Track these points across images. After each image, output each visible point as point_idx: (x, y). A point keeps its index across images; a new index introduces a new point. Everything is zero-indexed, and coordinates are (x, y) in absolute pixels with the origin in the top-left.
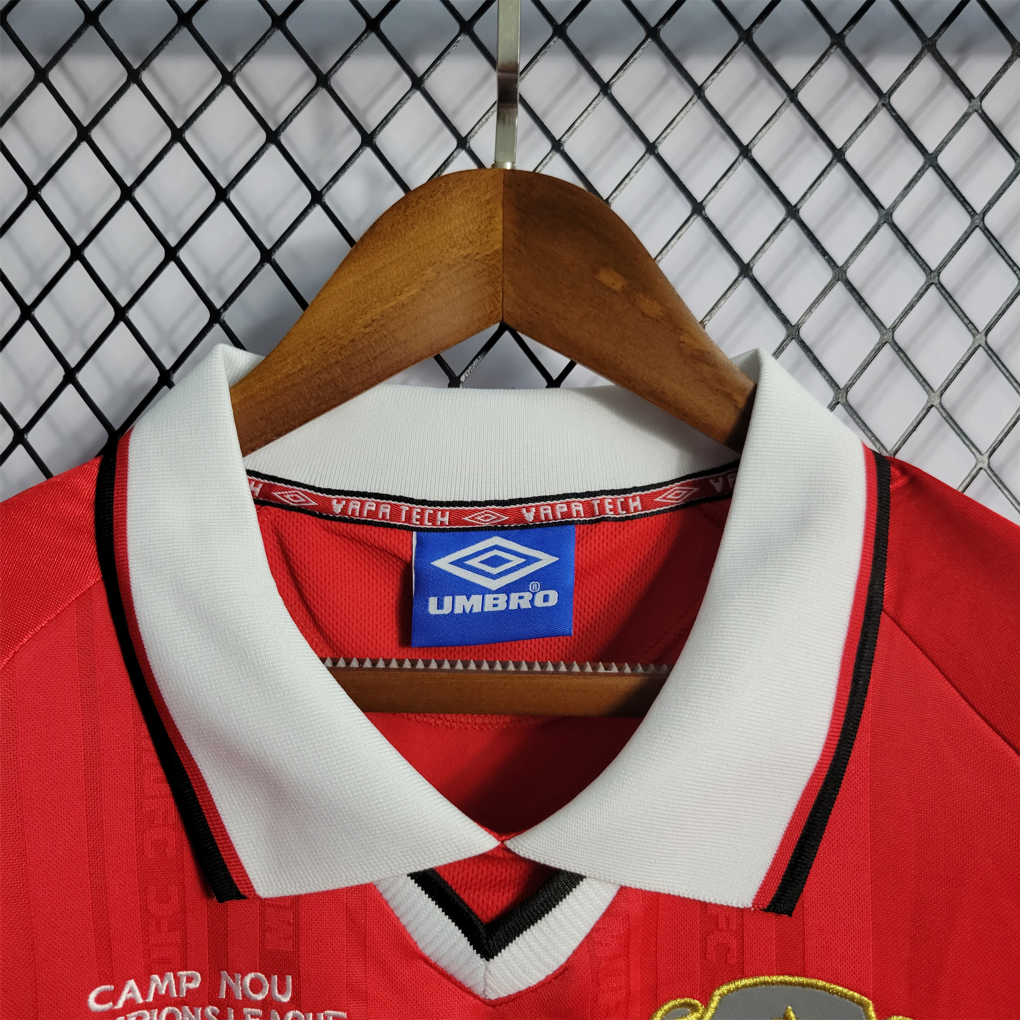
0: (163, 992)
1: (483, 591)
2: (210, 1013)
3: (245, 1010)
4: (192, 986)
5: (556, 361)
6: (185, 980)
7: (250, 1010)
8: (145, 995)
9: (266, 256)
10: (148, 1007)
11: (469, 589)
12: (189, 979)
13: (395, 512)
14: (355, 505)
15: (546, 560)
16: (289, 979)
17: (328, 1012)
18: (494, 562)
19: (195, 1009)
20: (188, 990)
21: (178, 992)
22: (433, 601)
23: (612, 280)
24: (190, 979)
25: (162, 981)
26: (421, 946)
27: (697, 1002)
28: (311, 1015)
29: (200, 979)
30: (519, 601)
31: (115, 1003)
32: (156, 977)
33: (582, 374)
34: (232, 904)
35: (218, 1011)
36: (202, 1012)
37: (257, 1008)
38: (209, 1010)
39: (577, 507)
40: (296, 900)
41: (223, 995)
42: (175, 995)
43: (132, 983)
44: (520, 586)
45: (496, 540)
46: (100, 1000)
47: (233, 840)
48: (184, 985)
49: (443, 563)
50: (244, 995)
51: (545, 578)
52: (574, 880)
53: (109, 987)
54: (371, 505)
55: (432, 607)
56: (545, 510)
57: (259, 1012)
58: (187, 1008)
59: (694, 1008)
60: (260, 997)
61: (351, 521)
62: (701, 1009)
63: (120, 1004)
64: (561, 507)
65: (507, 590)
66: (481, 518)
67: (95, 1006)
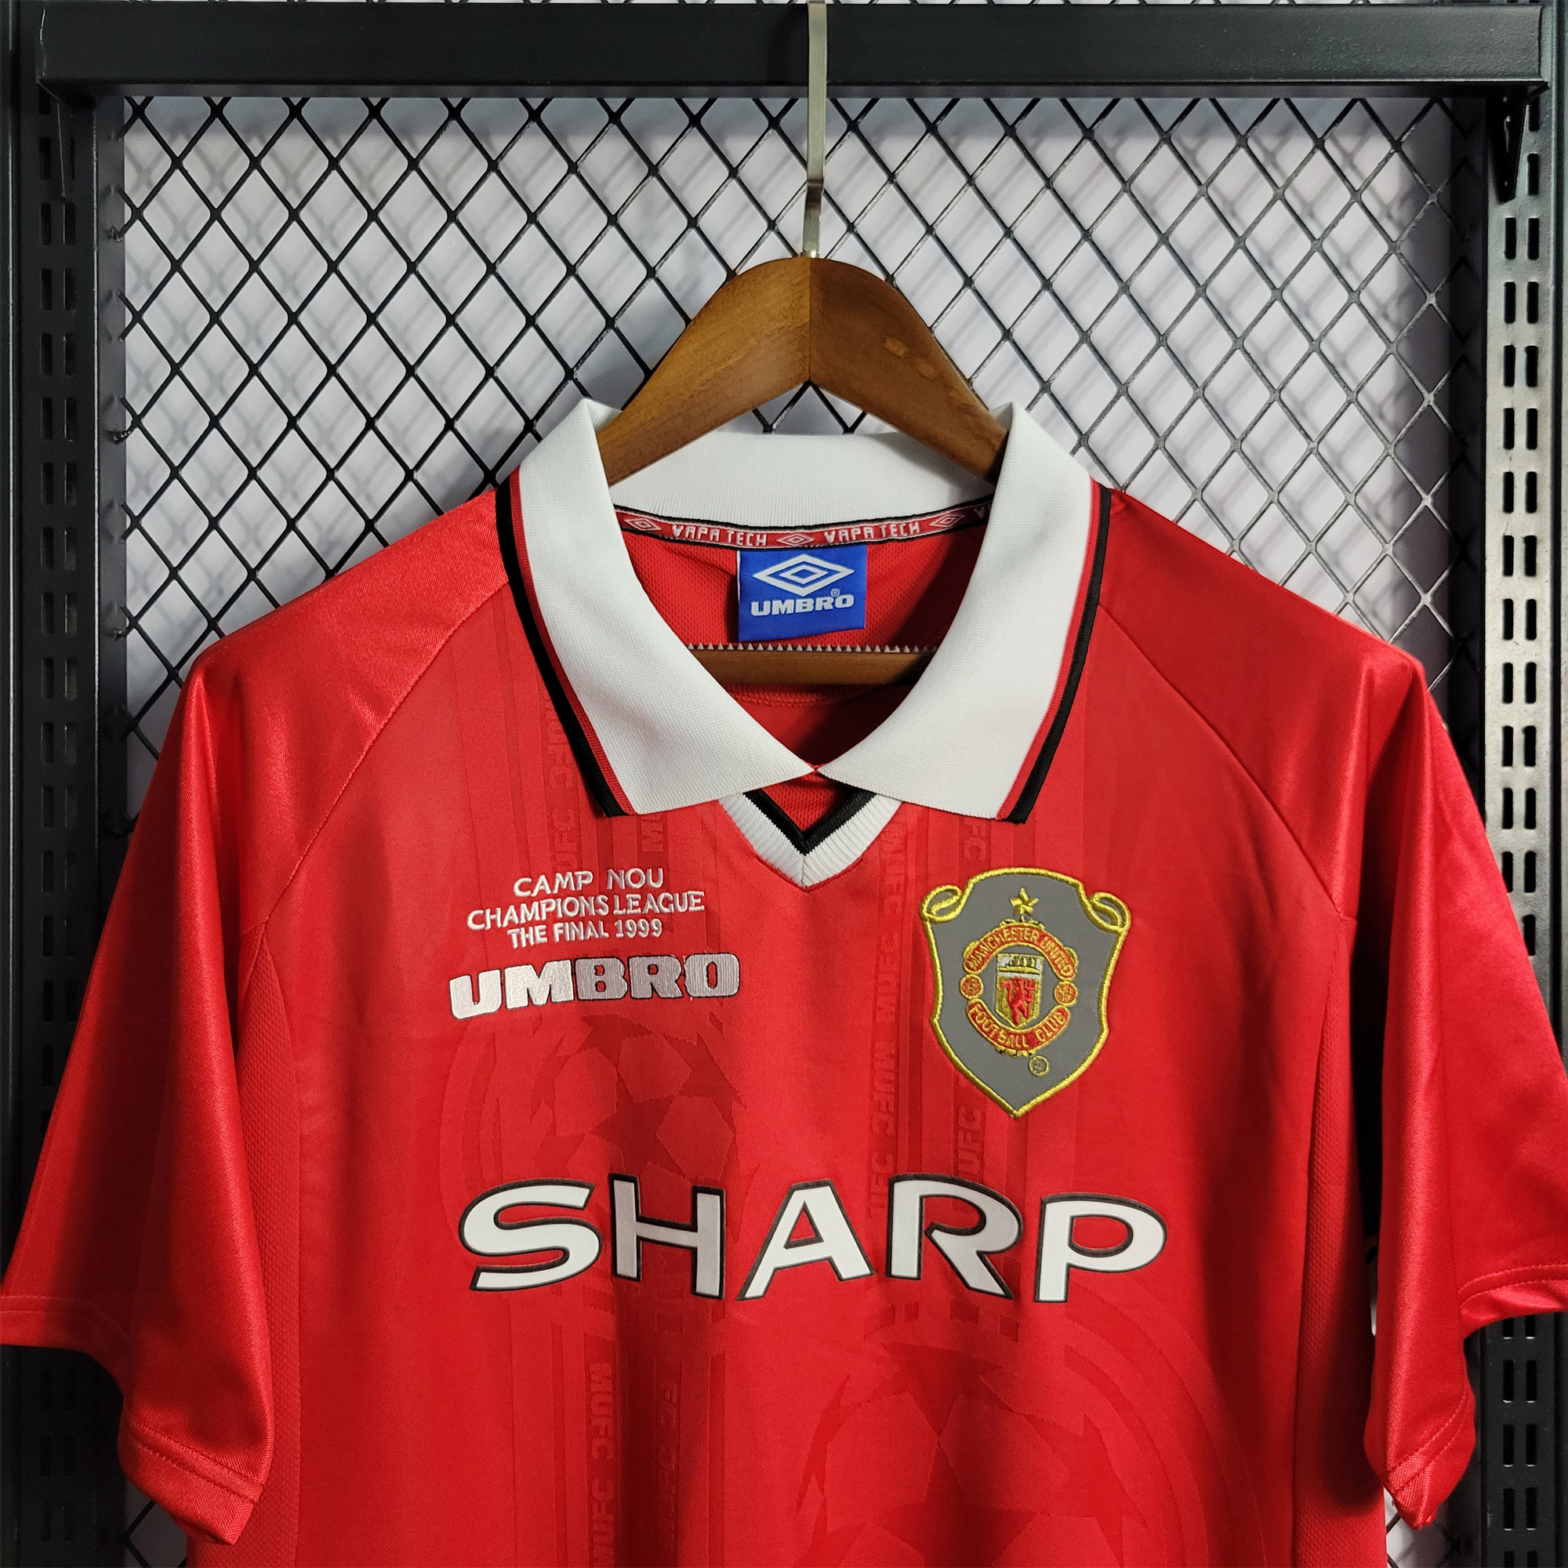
0: (565, 887)
1: (795, 597)
2: (600, 901)
3: (628, 896)
4: (586, 882)
5: (850, 411)
6: (580, 877)
7: (631, 895)
8: (552, 888)
9: (610, 322)
10: (555, 897)
11: (784, 595)
12: (586, 877)
13: (723, 535)
14: (691, 529)
15: (844, 572)
16: (661, 871)
17: (690, 892)
18: (803, 574)
19: (589, 898)
20: (583, 885)
21: (576, 887)
22: (755, 605)
23: (896, 347)
24: (584, 877)
25: (564, 879)
26: (755, 848)
27: (955, 888)
28: (678, 895)
29: (592, 877)
30: (821, 604)
31: (532, 892)
32: (559, 875)
33: (871, 422)
34: (617, 822)
35: (607, 899)
36: (594, 900)
37: (636, 894)
38: (600, 898)
39: (869, 530)
40: (664, 814)
41: (610, 887)
42: (574, 889)
43: (543, 878)
44: (824, 592)
45: (804, 557)
46: (522, 888)
47: (616, 774)
48: (580, 882)
49: (762, 576)
50: (626, 886)
51: (843, 586)
52: (868, 795)
53: (529, 880)
54: (704, 529)
55: (755, 610)
56: (843, 533)
57: (638, 896)
58: (582, 897)
59: (954, 893)
60: (638, 886)
61: (687, 542)
62: (959, 891)
63: (535, 893)
64: (856, 531)
65: (813, 596)
66: (792, 540)
67: (518, 892)
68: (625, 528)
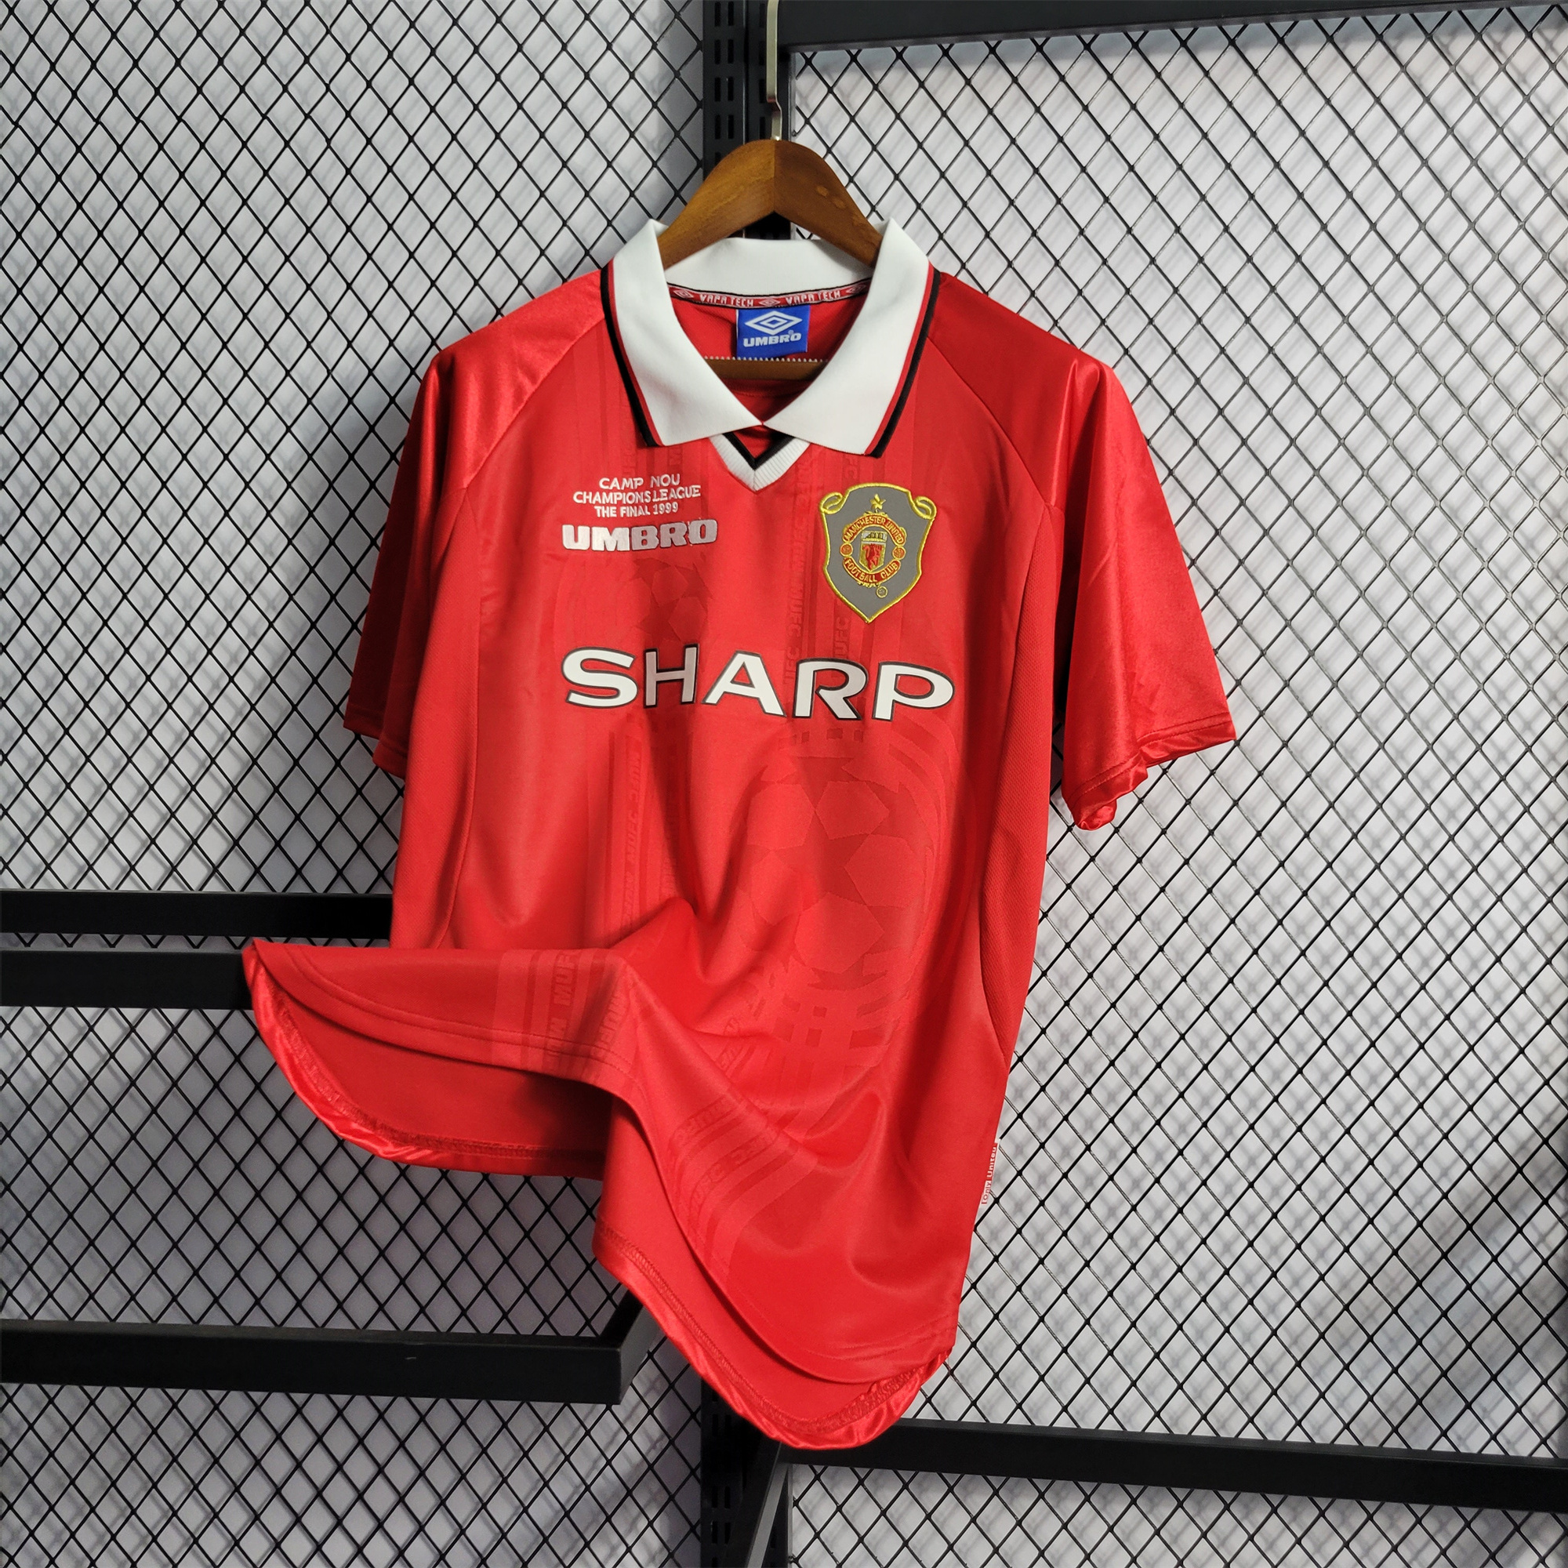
0: (627, 486)
1: (768, 335)
2: (647, 494)
3: (661, 491)
4: (639, 483)
5: (806, 233)
6: (637, 481)
7: (663, 490)
8: (620, 486)
10: (622, 491)
11: (761, 334)
12: (639, 481)
13: (729, 300)
14: (711, 297)
15: (796, 320)
16: (678, 476)
17: (692, 486)
18: (774, 322)
19: (641, 493)
20: (638, 486)
22: (746, 341)
23: (822, 191)
25: (627, 481)
26: (729, 467)
27: (840, 494)
28: (686, 488)
29: (642, 481)
30: (784, 339)
31: (609, 487)
32: (624, 479)
33: (815, 237)
34: (657, 450)
35: (650, 493)
36: (643, 494)
38: (646, 492)
39: (811, 296)
40: (681, 445)
41: (652, 486)
42: (632, 487)
43: (615, 480)
44: (785, 332)
45: (775, 313)
46: (605, 483)
47: (655, 426)
48: (636, 484)
49: (750, 324)
50: (660, 485)
51: (795, 328)
52: (790, 438)
53: (608, 480)
54: (718, 297)
55: (746, 343)
56: (797, 298)
57: (666, 490)
58: (637, 492)
60: (666, 485)
61: (709, 305)
62: (842, 496)
63: (611, 488)
64: (804, 296)
65: (779, 334)
66: (767, 303)
67: (602, 486)
68: (673, 296)
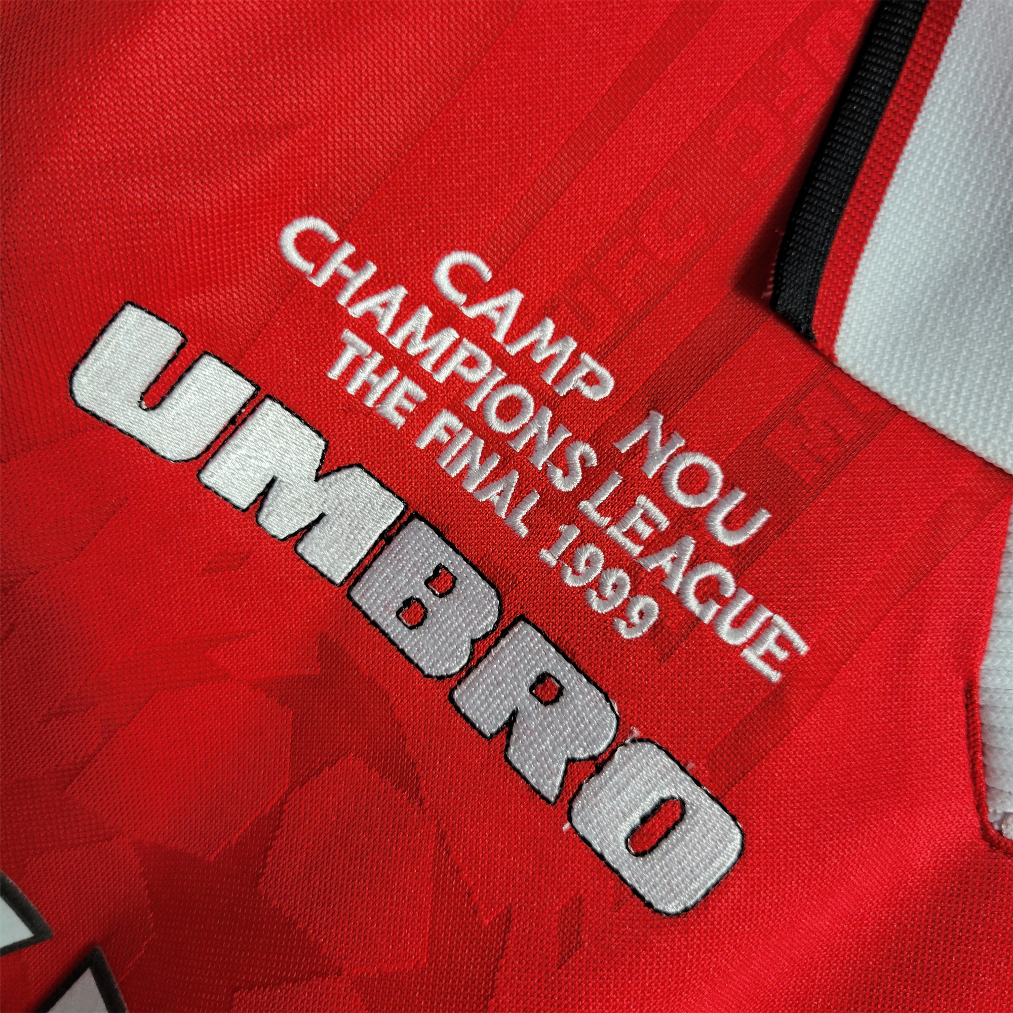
0: (538, 359)
2: (577, 454)
3: (642, 499)
4: (587, 392)
6: (584, 372)
7: (650, 505)
8: (512, 336)
10: (499, 358)
16: (763, 517)
17: (779, 619)
19: (561, 427)
20: (576, 392)
21: (556, 381)
24: (591, 379)
25: (551, 342)
26: (988, 662)
28: (749, 598)
29: (607, 394)
31: (468, 304)
32: (549, 327)
35: (595, 463)
36: (566, 441)
37: (665, 513)
38: (583, 448)
41: (625, 447)
42: (549, 382)
43: (514, 299)
47: (872, 238)
48: (575, 381)
50: (660, 475)
53: (487, 275)
57: (664, 523)
58: (549, 414)
60: (685, 501)
63: (472, 313)
67: (442, 277)
